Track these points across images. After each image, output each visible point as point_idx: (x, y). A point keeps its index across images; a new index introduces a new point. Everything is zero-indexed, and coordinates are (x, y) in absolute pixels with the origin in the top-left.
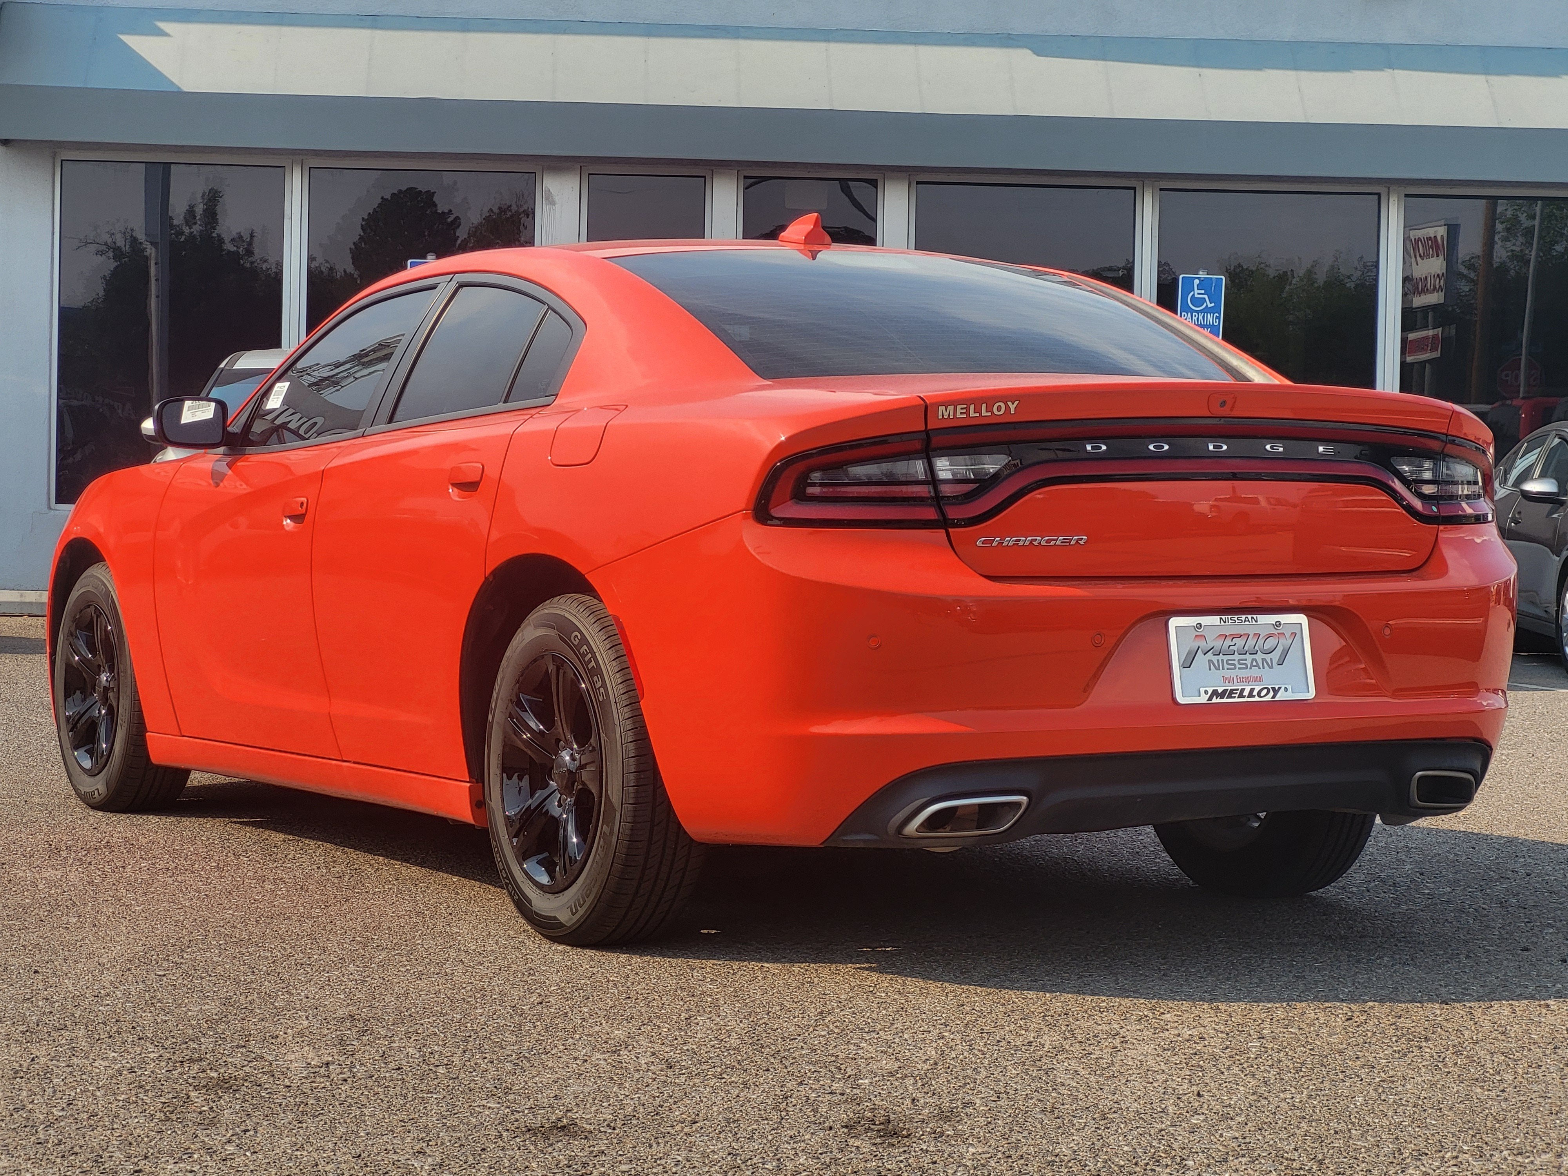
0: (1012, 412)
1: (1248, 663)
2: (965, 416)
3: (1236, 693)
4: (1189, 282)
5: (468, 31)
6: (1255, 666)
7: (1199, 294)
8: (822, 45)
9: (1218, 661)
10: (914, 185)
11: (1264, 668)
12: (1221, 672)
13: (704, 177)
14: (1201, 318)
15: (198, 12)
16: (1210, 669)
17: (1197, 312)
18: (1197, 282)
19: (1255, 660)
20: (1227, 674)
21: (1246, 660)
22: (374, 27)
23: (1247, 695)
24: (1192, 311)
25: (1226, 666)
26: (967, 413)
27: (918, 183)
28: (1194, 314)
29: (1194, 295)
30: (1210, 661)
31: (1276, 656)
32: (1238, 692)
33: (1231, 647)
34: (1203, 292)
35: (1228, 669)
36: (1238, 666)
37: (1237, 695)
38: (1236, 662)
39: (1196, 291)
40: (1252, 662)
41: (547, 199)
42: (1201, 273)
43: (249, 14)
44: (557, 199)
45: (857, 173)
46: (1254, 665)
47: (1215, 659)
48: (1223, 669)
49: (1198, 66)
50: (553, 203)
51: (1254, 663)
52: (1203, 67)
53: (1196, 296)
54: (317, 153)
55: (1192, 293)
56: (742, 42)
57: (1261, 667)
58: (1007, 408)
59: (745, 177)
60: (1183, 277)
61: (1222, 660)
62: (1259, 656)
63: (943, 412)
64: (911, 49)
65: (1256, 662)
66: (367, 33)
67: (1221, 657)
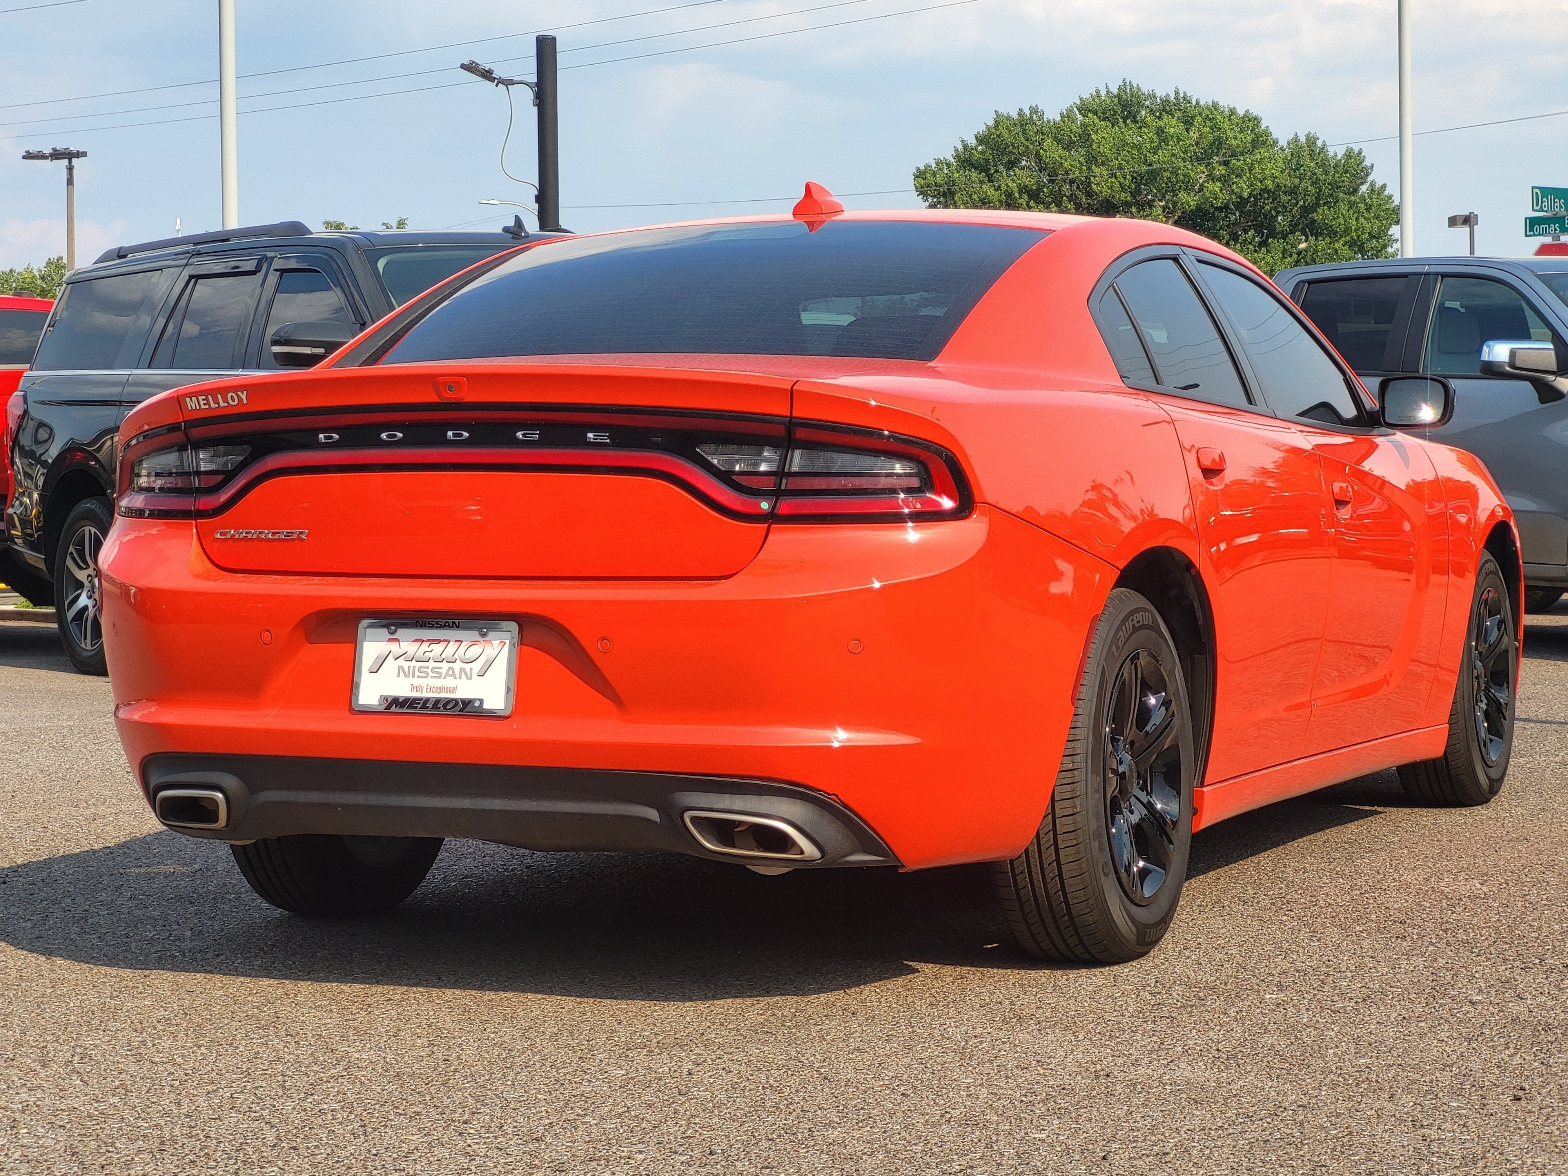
0: (245, 402)
1: (444, 671)
2: (207, 407)
3: (419, 703)
6: (450, 676)
9: (409, 667)
11: (460, 678)
12: (411, 680)
16: (398, 676)
19: (452, 669)
20: (417, 682)
21: (441, 668)
23: (431, 706)
25: (417, 673)
26: (208, 403)
30: (400, 668)
31: (477, 666)
32: (422, 702)
33: (426, 654)
35: (418, 677)
36: (431, 674)
37: (419, 706)
38: (429, 670)
40: (448, 671)
46: (451, 673)
47: (406, 665)
48: (413, 677)
51: (450, 673)
57: (458, 677)
58: (240, 398)
61: (414, 667)
62: (458, 666)
63: (191, 404)
65: (453, 671)
67: (413, 663)
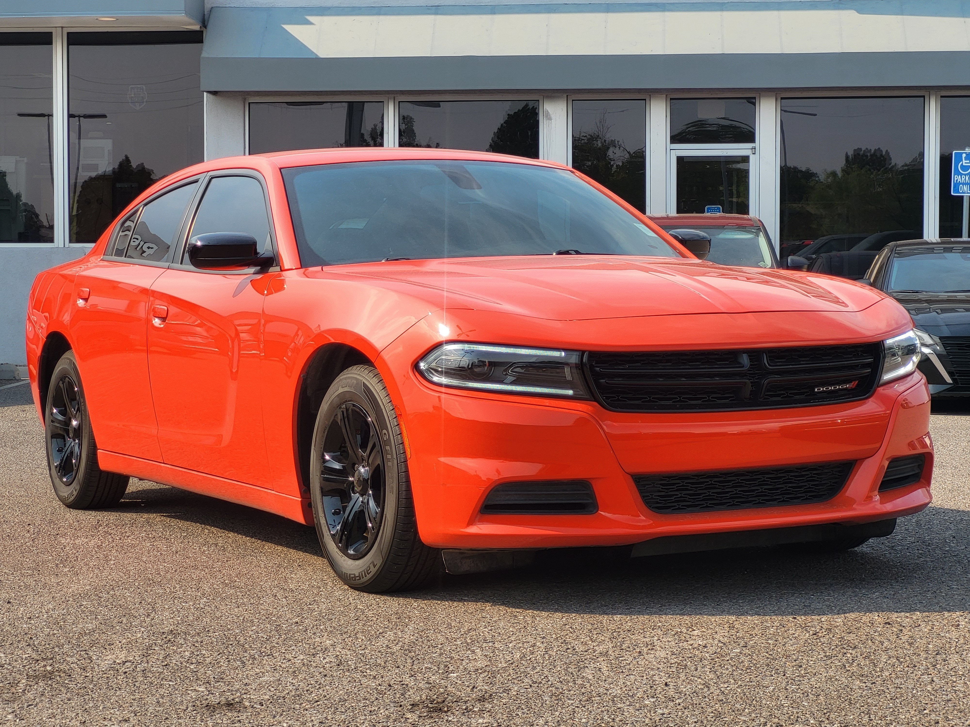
4: (959, 156)
5: (495, 13)
7: (965, 163)
8: (718, 14)
10: (779, 100)
13: (645, 100)
14: (967, 178)
15: (329, 8)
17: (965, 175)
18: (964, 155)
22: (436, 14)
24: (961, 174)
27: (782, 98)
28: (963, 176)
29: (962, 163)
34: (968, 161)
39: (964, 161)
41: (547, 116)
42: (967, 149)
43: (360, 8)
44: (553, 116)
45: (742, 94)
49: (963, 17)
50: (550, 119)
52: (966, 17)
53: (964, 164)
54: (402, 92)
55: (961, 163)
56: (667, 14)
59: (671, 99)
60: (955, 153)
64: (775, 13)
66: (432, 17)
